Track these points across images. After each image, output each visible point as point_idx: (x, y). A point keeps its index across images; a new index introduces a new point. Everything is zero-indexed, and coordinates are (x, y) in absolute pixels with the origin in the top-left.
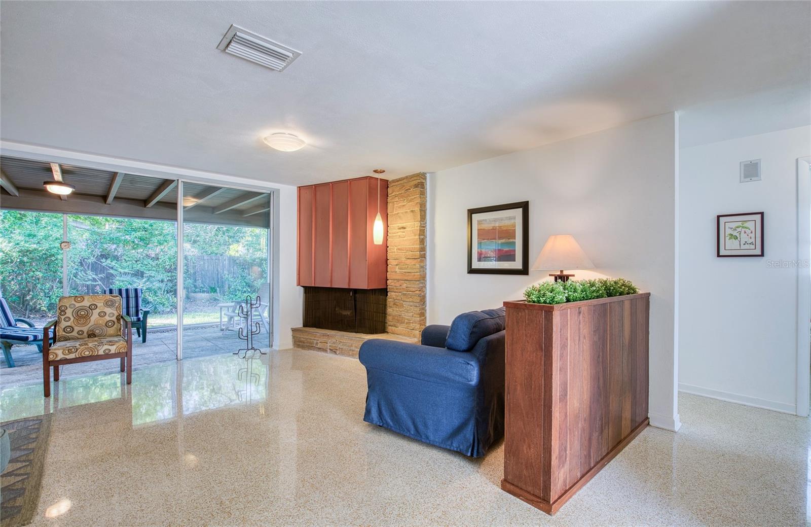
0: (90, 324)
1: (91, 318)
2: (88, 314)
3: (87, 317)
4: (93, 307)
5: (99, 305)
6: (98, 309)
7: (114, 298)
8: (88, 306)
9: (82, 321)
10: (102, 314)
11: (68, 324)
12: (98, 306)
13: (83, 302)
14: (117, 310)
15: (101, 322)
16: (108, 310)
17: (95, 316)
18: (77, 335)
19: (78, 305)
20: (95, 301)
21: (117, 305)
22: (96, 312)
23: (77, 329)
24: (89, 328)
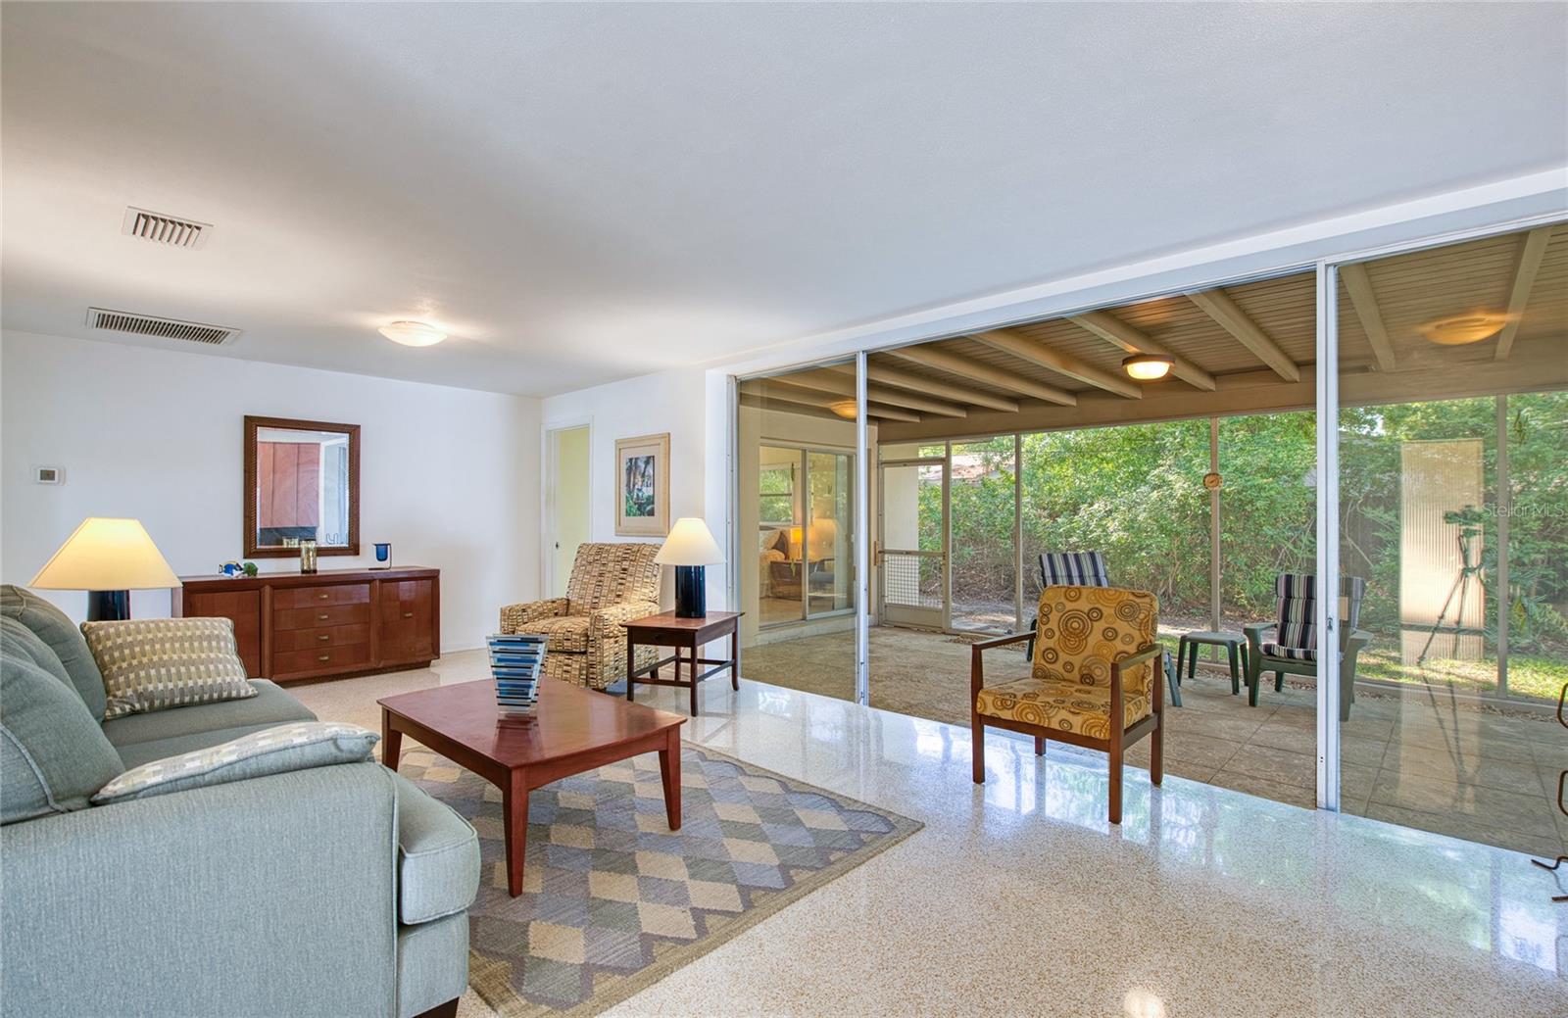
0: (1086, 653)
1: (1089, 638)
2: (1083, 629)
3: (1081, 635)
4: (1095, 615)
5: (1106, 611)
6: (1103, 620)
7: (1138, 600)
8: (1086, 611)
9: (1073, 643)
10: (1110, 634)
11: (1051, 643)
12: (1105, 614)
13: (1078, 602)
14: (1140, 630)
15: (1105, 652)
16: (1123, 627)
17: (1095, 637)
18: (1062, 671)
19: (1069, 606)
20: (1098, 602)
21: (1142, 616)
22: (1099, 626)
23: (1063, 657)
24: (1086, 659)
